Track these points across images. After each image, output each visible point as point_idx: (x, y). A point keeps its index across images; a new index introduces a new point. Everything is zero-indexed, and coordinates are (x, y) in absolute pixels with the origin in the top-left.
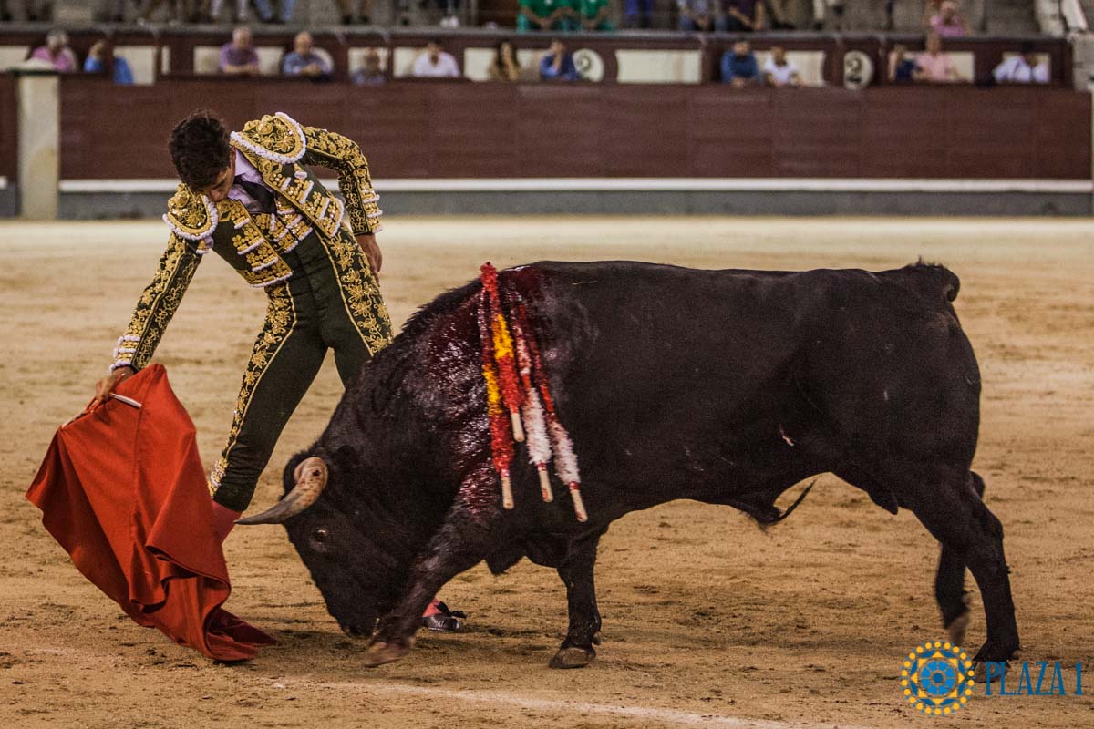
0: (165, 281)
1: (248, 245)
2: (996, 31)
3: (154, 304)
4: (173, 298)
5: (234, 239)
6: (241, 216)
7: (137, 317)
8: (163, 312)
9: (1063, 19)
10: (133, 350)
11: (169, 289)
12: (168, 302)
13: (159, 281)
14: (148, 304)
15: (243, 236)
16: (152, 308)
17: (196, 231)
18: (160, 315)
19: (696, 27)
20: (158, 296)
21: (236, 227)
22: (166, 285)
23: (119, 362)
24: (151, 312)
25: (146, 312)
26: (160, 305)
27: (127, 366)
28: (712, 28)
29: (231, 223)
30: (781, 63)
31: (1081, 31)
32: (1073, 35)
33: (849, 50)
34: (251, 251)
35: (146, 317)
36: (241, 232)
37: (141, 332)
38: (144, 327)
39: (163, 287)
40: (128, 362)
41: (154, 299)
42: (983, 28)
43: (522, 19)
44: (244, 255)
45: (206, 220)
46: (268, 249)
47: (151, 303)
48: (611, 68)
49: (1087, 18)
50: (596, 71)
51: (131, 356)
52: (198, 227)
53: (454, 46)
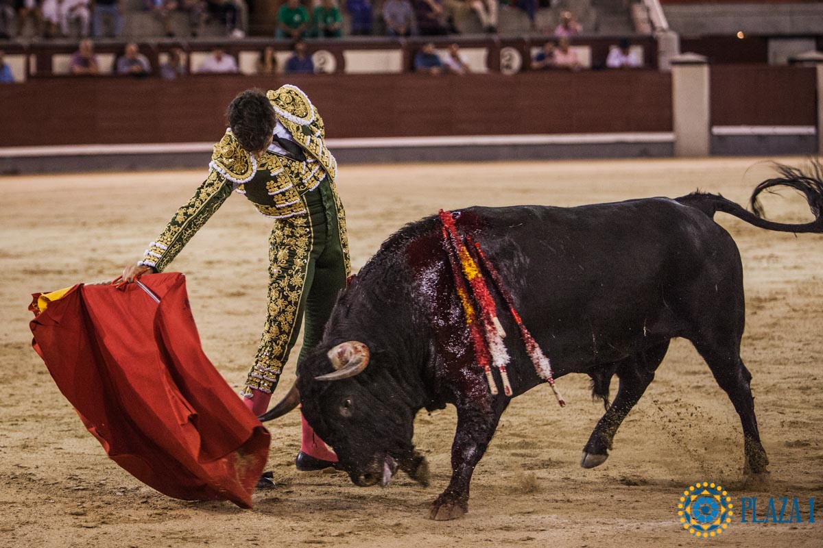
0: (198, 208)
1: (279, 188)
2: (605, 32)
3: (185, 224)
4: (199, 222)
5: (268, 183)
6: (276, 167)
7: (169, 230)
8: (190, 231)
9: (651, 23)
10: (160, 256)
11: (198, 215)
12: (195, 225)
13: (193, 206)
14: (180, 222)
15: (276, 182)
16: (183, 227)
17: (240, 177)
18: (187, 233)
19: (397, 34)
20: (189, 219)
21: (272, 175)
22: (197, 211)
23: (147, 262)
24: (181, 229)
25: (177, 228)
26: (189, 226)
27: (151, 267)
28: (408, 34)
29: (268, 172)
30: (455, 56)
31: (663, 30)
32: (658, 34)
33: (503, 47)
34: (281, 193)
35: (176, 232)
36: (275, 179)
37: (169, 243)
38: (173, 239)
39: (194, 212)
40: (153, 264)
41: (186, 220)
42: (596, 29)
43: (279, 32)
44: (273, 196)
45: (247, 168)
46: (294, 192)
47: (183, 223)
48: (341, 63)
49: (669, 22)
50: (330, 66)
51: (156, 260)
52: (242, 174)
53: (233, 50)
